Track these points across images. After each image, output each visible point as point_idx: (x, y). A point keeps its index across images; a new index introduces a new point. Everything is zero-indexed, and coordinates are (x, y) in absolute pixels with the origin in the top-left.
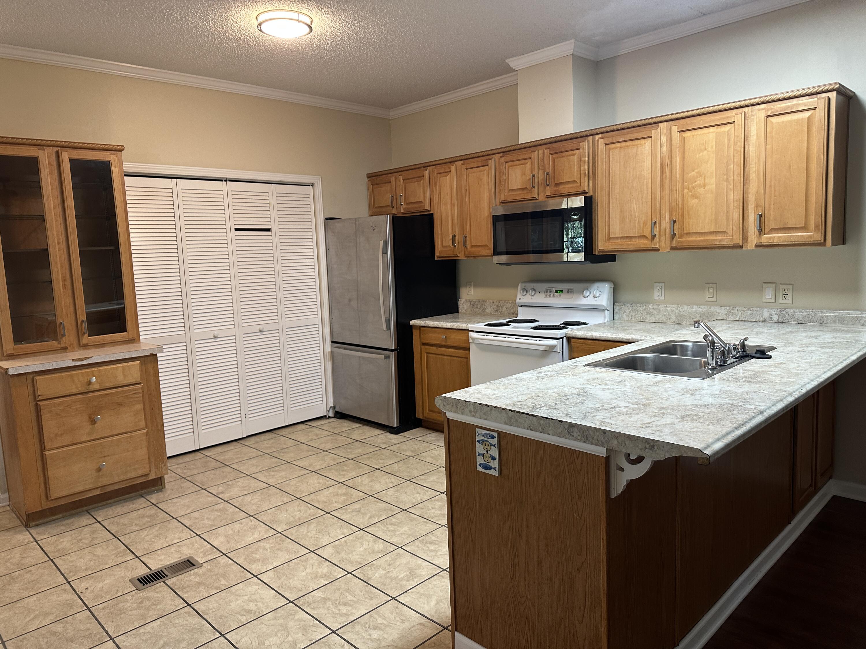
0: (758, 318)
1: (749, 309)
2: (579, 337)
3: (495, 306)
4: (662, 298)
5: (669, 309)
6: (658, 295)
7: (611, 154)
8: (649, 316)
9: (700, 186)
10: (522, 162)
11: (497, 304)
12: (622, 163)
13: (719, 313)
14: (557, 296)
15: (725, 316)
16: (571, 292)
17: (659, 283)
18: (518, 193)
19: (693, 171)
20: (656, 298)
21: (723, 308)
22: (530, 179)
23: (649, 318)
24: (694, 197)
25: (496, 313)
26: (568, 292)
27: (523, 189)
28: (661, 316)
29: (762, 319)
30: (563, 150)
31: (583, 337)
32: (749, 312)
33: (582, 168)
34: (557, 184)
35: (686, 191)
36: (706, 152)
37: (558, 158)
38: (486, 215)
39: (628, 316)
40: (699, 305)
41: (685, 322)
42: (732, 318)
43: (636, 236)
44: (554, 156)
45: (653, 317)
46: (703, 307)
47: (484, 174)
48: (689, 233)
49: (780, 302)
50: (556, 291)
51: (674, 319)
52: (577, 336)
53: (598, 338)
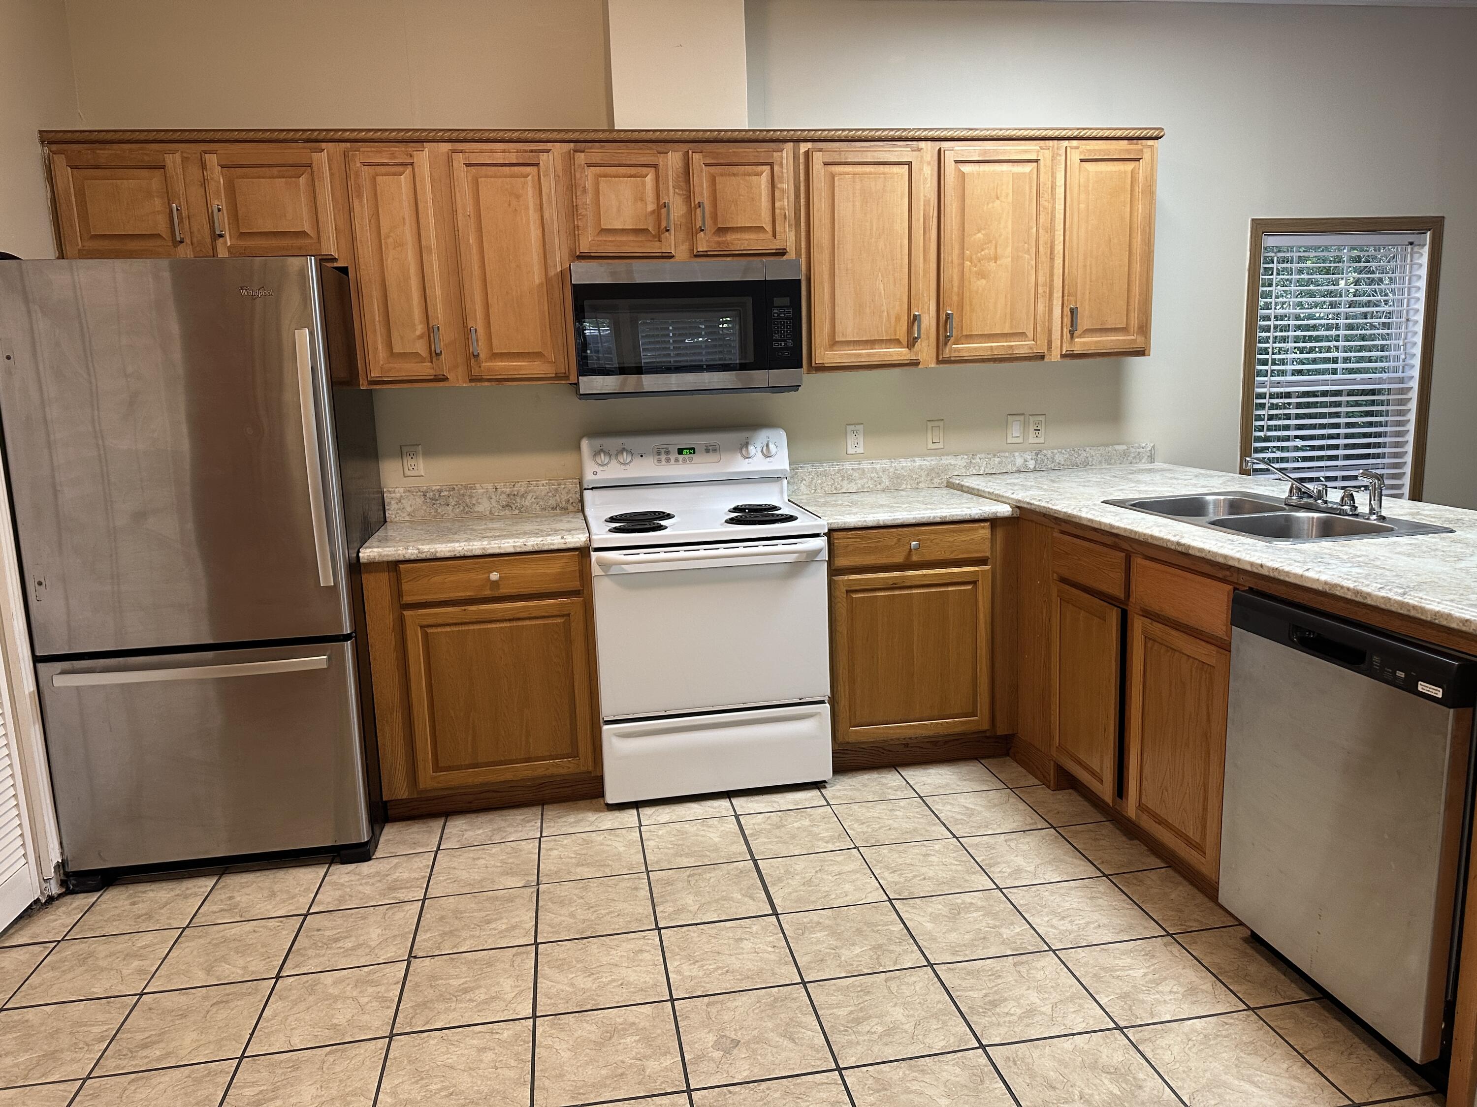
0: (1010, 466)
1: (994, 456)
2: (852, 526)
3: (504, 496)
4: (860, 450)
5: (878, 466)
6: (855, 445)
7: (836, 184)
8: (845, 482)
9: (990, 260)
10: (633, 171)
11: (508, 490)
12: (858, 204)
13: (955, 465)
14: (684, 460)
15: (964, 470)
16: (715, 450)
17: (855, 424)
18: (624, 239)
19: (979, 231)
20: (851, 451)
21: (959, 457)
22: (653, 212)
23: (846, 486)
24: (982, 275)
25: (507, 512)
26: (707, 451)
27: (637, 231)
28: (865, 480)
29: (1015, 469)
30: (735, 160)
31: (860, 525)
32: (997, 460)
33: (777, 204)
34: (722, 231)
35: (968, 263)
36: (998, 202)
37: (722, 175)
38: (537, 281)
39: (809, 486)
40: (922, 456)
41: (904, 486)
42: (975, 472)
43: (882, 340)
44: (713, 170)
45: (852, 484)
46: (929, 459)
47: (526, 183)
48: (971, 336)
49: (1030, 441)
50: (680, 451)
51: (886, 482)
52: (847, 526)
53: (889, 523)
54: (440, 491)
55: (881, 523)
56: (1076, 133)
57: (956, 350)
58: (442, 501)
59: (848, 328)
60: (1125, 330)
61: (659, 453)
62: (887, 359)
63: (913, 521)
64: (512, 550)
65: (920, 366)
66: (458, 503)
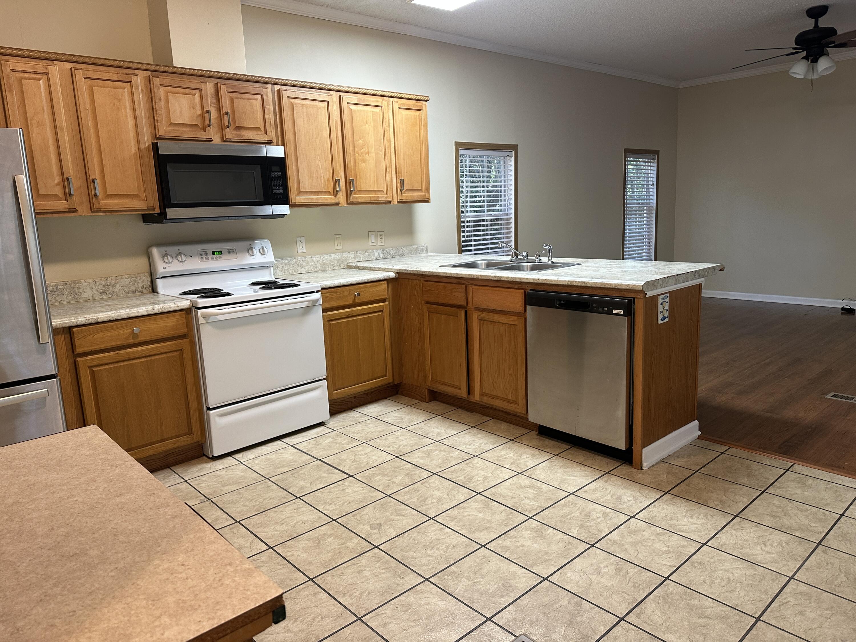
0: (373, 257)
1: (366, 252)
3: (101, 286)
4: (304, 251)
5: (314, 259)
6: (302, 248)
7: (295, 108)
8: (300, 268)
9: (366, 154)
10: (187, 91)
11: (103, 283)
12: (305, 120)
13: (349, 257)
14: (217, 258)
15: (353, 260)
16: (233, 252)
17: (300, 237)
18: (184, 129)
19: (360, 139)
20: (300, 251)
21: (351, 253)
22: (200, 115)
23: (301, 270)
24: (363, 161)
25: (104, 296)
26: (229, 252)
27: (191, 126)
28: (309, 266)
29: (375, 258)
30: (243, 91)
32: (367, 254)
33: (267, 116)
34: (238, 128)
35: (357, 154)
36: (367, 125)
37: (236, 98)
38: (134, 151)
39: (281, 271)
40: (334, 253)
41: (327, 269)
42: (358, 260)
43: (322, 192)
44: (232, 95)
45: (303, 269)
46: (337, 254)
47: (123, 92)
48: (361, 191)
49: (379, 244)
50: (213, 253)
51: (319, 267)
54: (57, 286)
55: (342, 284)
56: (396, 95)
57: (356, 198)
58: (59, 292)
59: (306, 185)
60: (420, 190)
61: (201, 255)
62: (325, 202)
63: (356, 282)
64: (146, 313)
65: (340, 205)
66: (70, 293)
